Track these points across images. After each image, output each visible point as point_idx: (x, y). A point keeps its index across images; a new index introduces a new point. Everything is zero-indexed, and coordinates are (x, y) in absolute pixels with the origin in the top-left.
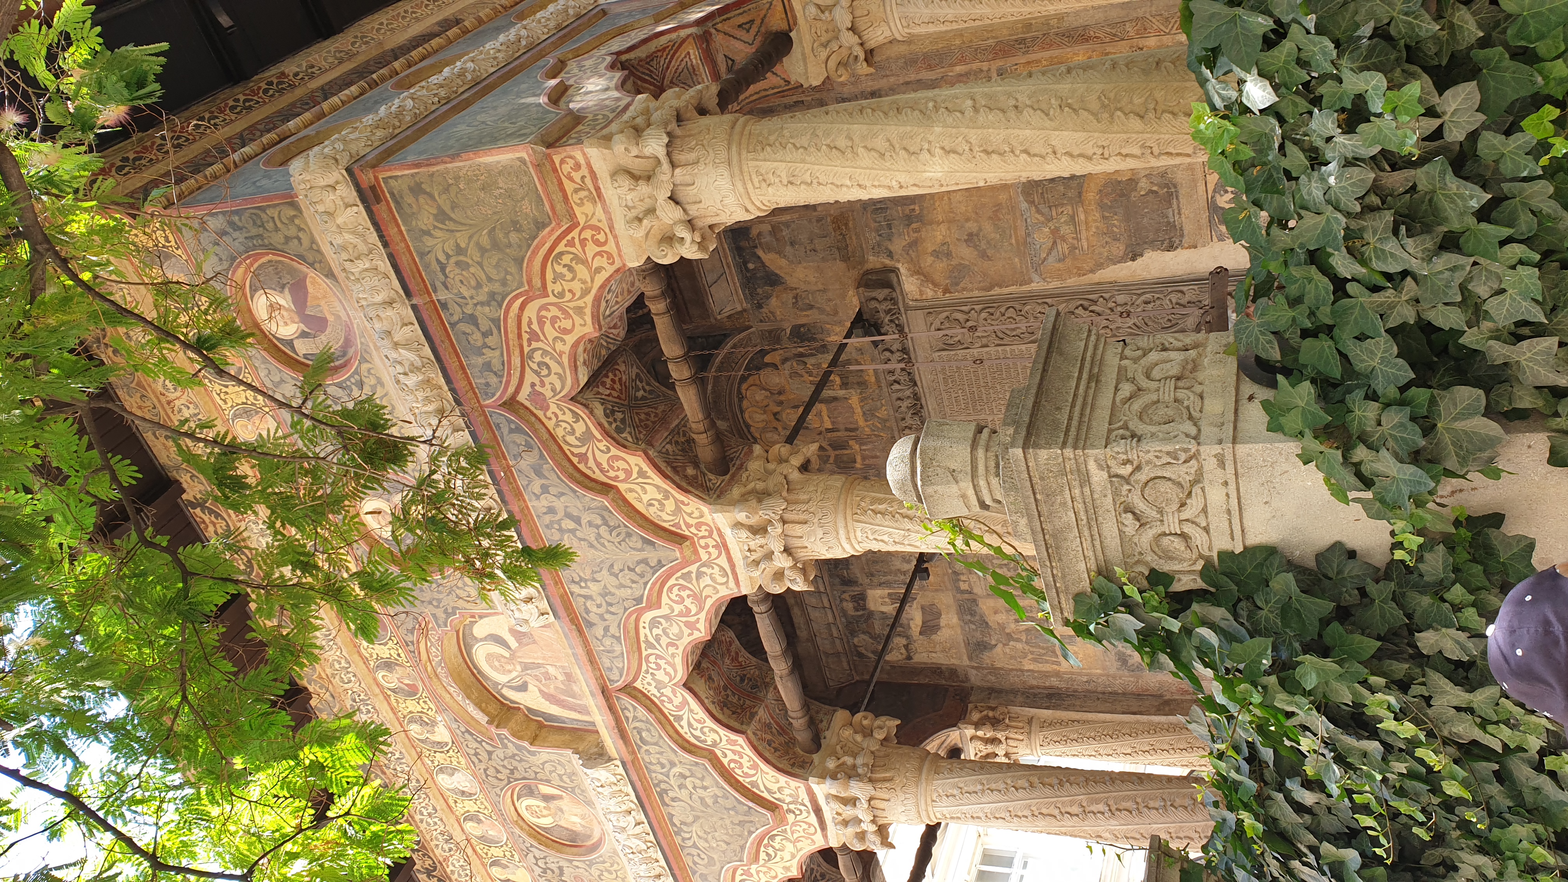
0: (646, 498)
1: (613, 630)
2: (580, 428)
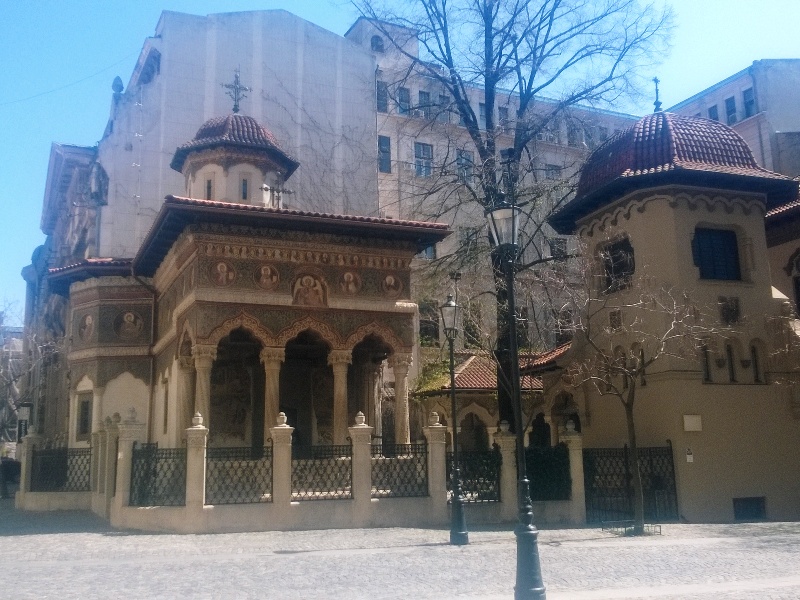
0: (354, 338)
2: (368, 331)
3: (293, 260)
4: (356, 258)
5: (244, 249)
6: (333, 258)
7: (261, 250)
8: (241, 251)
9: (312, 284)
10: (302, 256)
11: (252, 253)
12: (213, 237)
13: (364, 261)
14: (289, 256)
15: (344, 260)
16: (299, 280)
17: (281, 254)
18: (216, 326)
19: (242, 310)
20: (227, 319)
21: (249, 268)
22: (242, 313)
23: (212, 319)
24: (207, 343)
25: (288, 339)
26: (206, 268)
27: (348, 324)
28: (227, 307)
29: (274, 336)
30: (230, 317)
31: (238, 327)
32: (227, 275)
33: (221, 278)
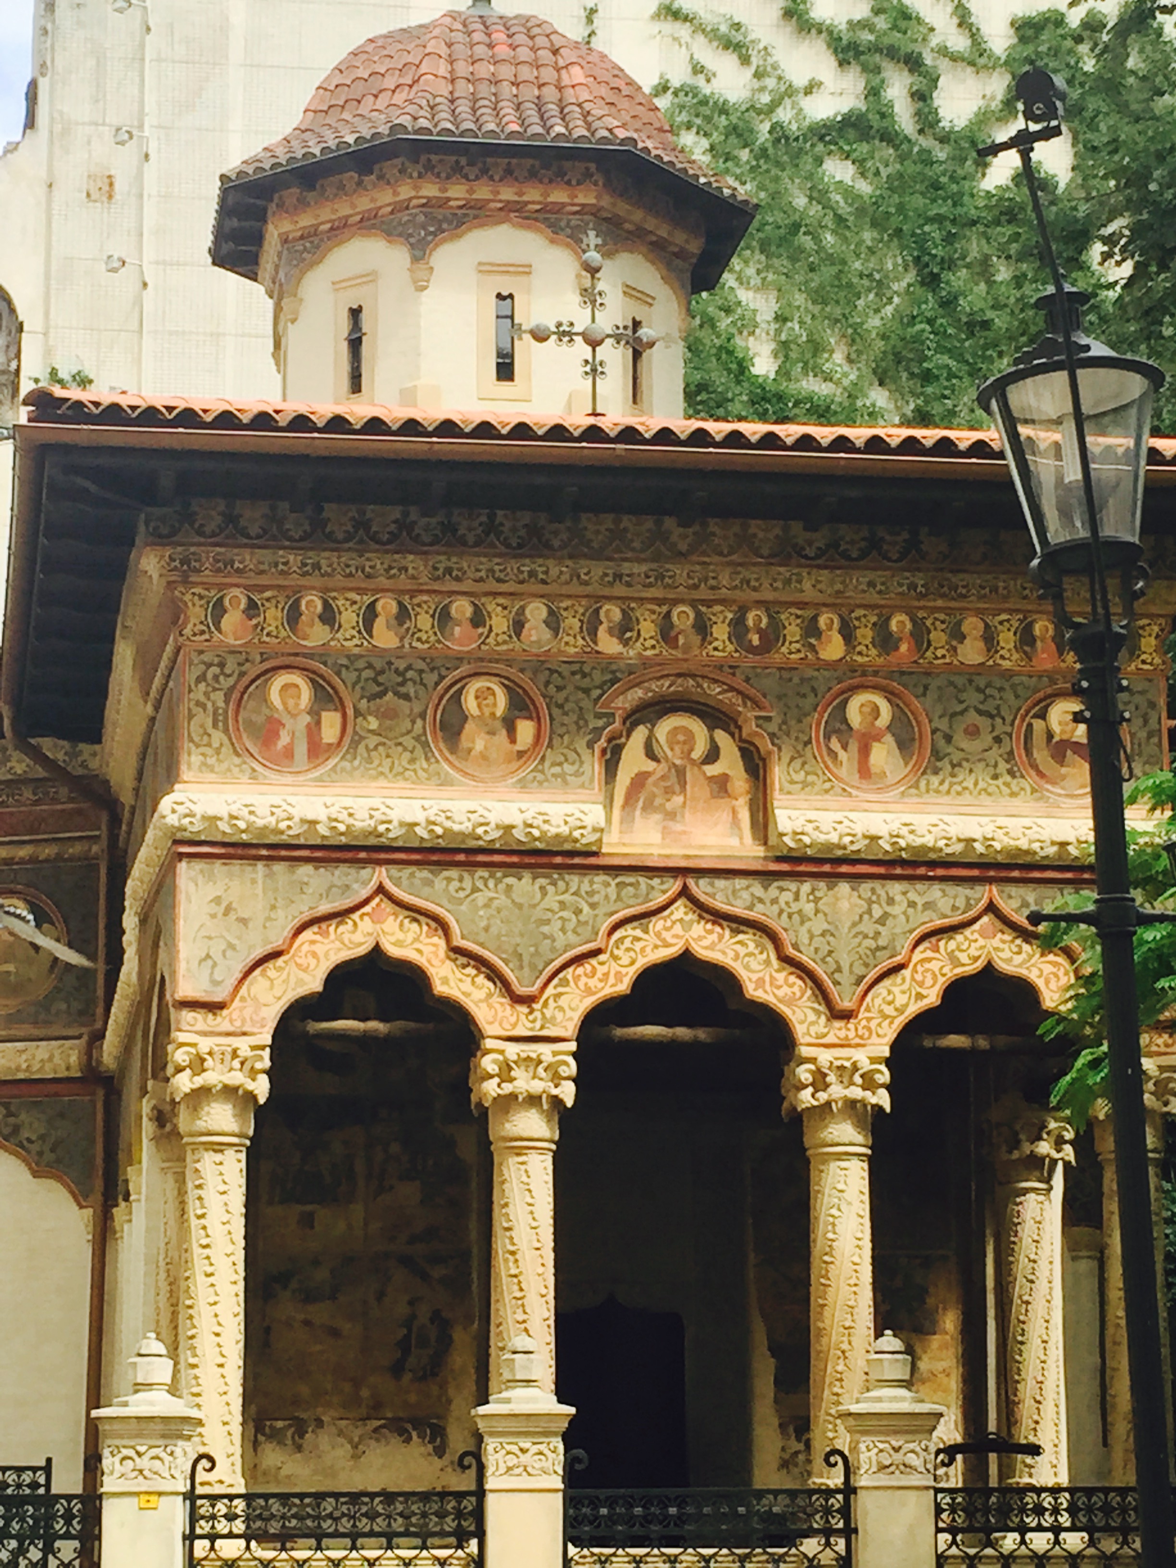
0: (896, 990)
1: (759, 907)
2: (963, 958)
3: (609, 645)
4: (899, 622)
5: (387, 606)
6: (793, 630)
7: (462, 608)
8: (370, 615)
9: (700, 750)
10: (648, 628)
11: (425, 621)
12: (247, 558)
13: (938, 637)
14: (591, 628)
15: (848, 634)
16: (640, 734)
17: (553, 622)
18: (259, 952)
19: (381, 875)
20: (306, 916)
21: (410, 689)
22: (381, 890)
23: (244, 921)
24: (226, 1026)
25: (589, 1002)
26: (219, 698)
27: (867, 926)
28: (305, 871)
29: (522, 990)
30: (325, 908)
31: (362, 951)
32: (314, 730)
33: (284, 739)
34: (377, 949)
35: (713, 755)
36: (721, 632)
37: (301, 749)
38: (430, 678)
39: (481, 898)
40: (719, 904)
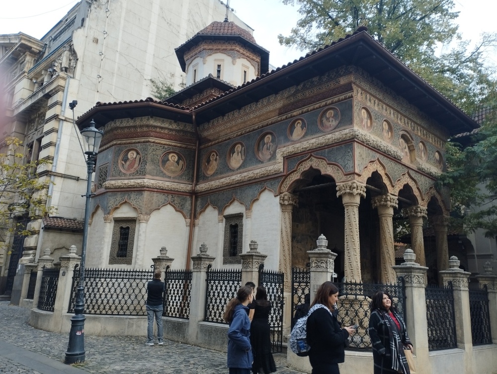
1: (415, 177)
6: (416, 128)
9: (404, 146)
10: (403, 121)
11: (381, 107)
13: (428, 136)
14: (397, 118)
15: (421, 131)
17: (394, 114)
18: (365, 166)
19: (378, 155)
20: (370, 161)
21: (379, 119)
22: (378, 159)
23: (363, 159)
24: (360, 181)
25: (399, 189)
26: (358, 110)
27: (425, 185)
28: (370, 150)
29: (394, 185)
30: (372, 160)
31: (375, 170)
32: (367, 122)
33: (364, 123)
34: (377, 170)
35: (405, 148)
36: (410, 125)
37: (366, 126)
38: (382, 119)
39: (389, 164)
40: (411, 175)
